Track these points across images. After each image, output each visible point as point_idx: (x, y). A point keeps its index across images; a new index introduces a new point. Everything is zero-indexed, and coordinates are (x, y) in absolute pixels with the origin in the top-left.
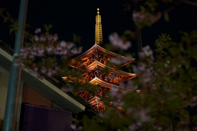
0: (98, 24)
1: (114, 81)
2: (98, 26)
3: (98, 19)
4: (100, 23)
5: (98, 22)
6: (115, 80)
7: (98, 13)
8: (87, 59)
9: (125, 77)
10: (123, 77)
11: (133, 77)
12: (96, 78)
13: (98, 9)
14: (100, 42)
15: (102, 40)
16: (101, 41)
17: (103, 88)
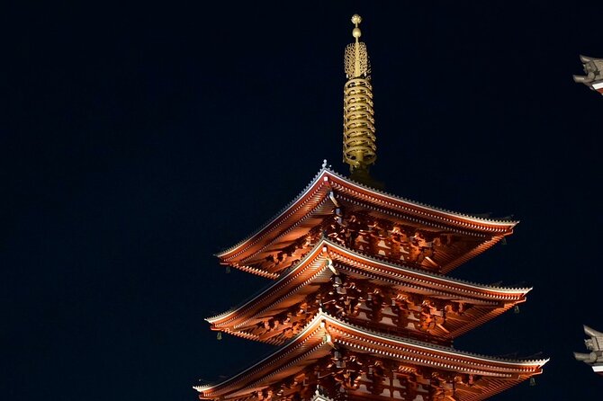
0: (357, 82)
1: (425, 327)
2: (357, 90)
3: (357, 61)
4: (362, 76)
5: (357, 74)
6: (429, 320)
7: (356, 34)
8: (306, 236)
9: (472, 305)
10: (467, 306)
11: (512, 301)
12: (321, 315)
13: (356, 20)
14: (366, 158)
15: (374, 147)
16: (370, 153)
17: (366, 358)
